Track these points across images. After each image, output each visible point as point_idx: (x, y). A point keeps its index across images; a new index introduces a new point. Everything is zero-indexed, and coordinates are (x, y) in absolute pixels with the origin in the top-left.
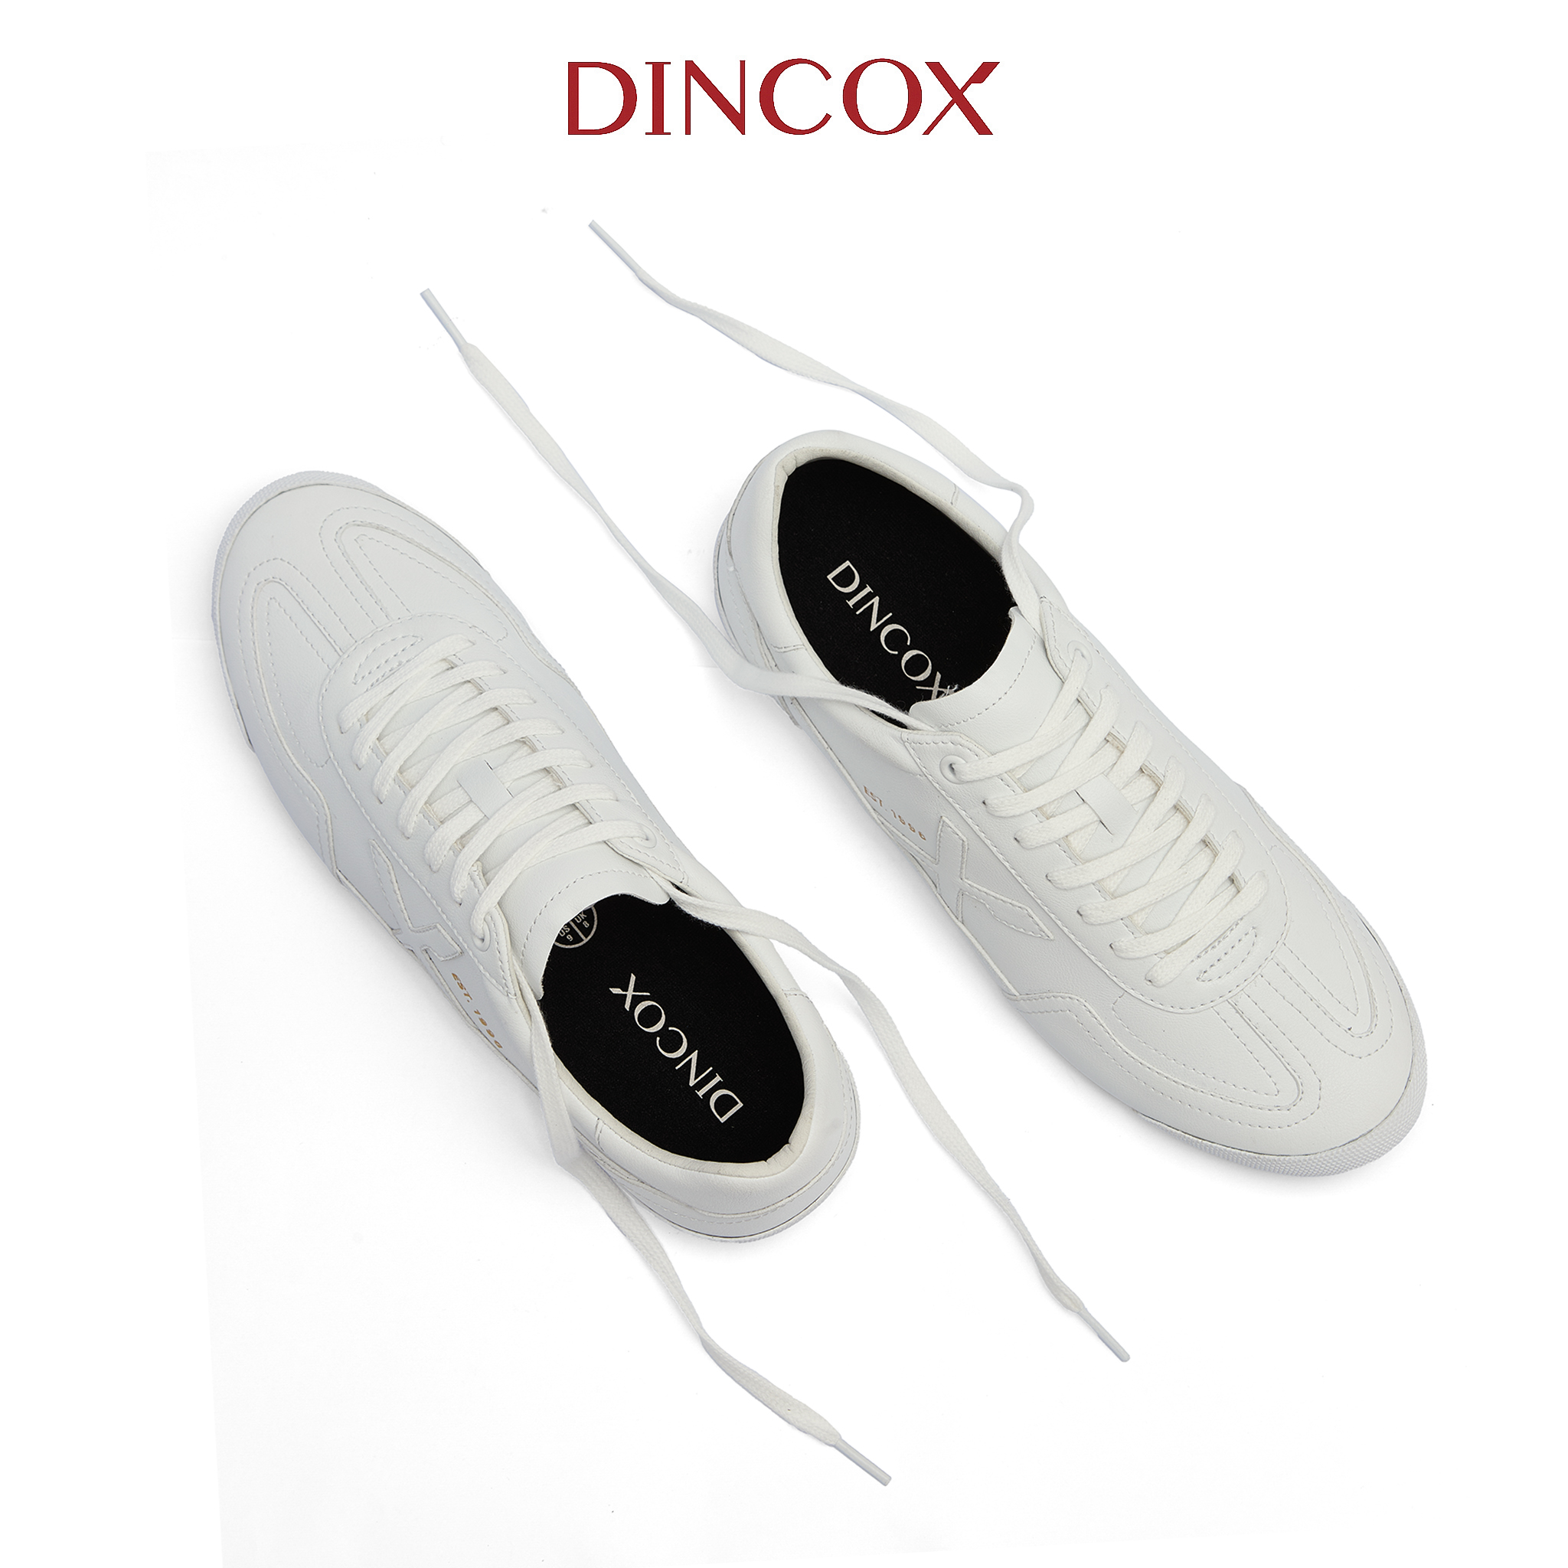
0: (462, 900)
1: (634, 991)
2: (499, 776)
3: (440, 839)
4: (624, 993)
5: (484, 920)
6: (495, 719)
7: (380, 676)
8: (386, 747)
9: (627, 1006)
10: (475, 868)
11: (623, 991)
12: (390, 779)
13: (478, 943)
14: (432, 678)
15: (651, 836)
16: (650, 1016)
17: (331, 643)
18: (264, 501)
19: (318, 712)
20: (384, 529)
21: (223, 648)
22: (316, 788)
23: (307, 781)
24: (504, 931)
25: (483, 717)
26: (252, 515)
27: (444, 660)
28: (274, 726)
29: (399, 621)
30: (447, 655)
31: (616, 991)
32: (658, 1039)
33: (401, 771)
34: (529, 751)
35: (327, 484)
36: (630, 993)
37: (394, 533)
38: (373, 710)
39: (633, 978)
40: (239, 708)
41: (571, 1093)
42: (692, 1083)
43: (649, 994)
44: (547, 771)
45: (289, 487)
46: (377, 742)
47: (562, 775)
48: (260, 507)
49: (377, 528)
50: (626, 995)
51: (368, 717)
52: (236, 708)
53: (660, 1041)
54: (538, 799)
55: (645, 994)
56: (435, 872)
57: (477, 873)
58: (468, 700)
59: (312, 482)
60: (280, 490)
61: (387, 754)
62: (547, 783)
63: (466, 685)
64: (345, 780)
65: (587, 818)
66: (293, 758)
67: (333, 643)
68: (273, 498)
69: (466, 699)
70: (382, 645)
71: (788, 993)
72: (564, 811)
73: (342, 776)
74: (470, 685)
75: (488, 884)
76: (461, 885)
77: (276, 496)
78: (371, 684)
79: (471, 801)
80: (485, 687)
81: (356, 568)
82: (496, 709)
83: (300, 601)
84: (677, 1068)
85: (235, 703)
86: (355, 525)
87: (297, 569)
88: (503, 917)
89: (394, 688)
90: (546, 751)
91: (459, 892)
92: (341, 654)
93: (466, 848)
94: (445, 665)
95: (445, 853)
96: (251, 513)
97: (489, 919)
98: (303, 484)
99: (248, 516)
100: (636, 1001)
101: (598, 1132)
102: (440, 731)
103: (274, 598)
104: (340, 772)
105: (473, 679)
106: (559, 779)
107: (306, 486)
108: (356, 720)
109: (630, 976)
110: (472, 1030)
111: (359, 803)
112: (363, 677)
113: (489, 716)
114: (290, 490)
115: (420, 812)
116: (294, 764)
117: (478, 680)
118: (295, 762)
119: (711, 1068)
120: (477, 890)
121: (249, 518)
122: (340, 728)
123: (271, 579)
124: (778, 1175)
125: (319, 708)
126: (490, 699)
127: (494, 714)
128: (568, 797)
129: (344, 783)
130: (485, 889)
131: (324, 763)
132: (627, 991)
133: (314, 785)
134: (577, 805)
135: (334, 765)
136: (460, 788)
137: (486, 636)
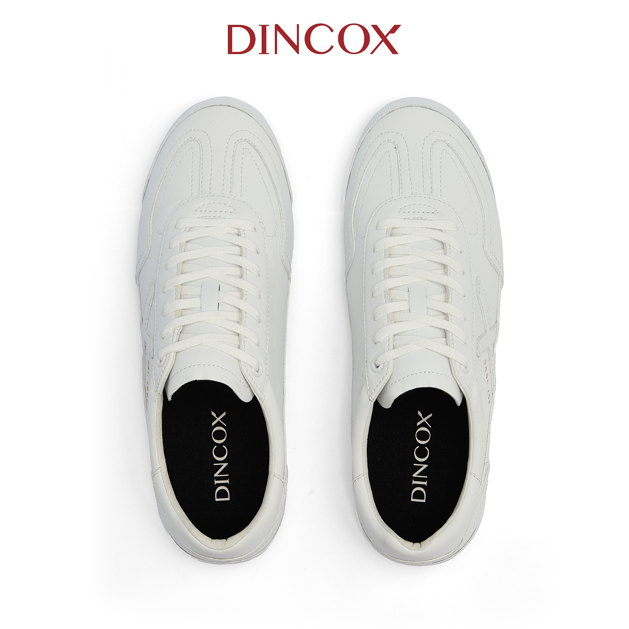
0: (164, 337)
1: (220, 420)
2: (219, 295)
3: (175, 304)
4: (216, 417)
5: (166, 355)
6: (237, 271)
7: (208, 216)
8: (187, 247)
9: (213, 424)
10: (178, 328)
11: (216, 416)
12: (176, 263)
13: (158, 361)
14: (227, 233)
15: (260, 371)
16: (219, 435)
17: (200, 186)
18: (220, 104)
19: (173, 211)
20: (259, 153)
21: (160, 152)
22: (151, 240)
23: (150, 235)
24: (171, 365)
25: (232, 266)
26: (210, 106)
27: (238, 229)
28: (154, 201)
29: (234, 198)
30: (241, 228)
31: (214, 414)
32: (216, 446)
33: (184, 262)
34: (240, 297)
35: (251, 116)
36: (218, 419)
37: (261, 157)
38: (194, 228)
39: (224, 414)
40: (148, 182)
41: (156, 449)
42: (216, 475)
43: (226, 425)
44: (240, 310)
45: (234, 106)
46: (185, 243)
47: (243, 317)
48: (216, 105)
49: (256, 150)
50: (216, 419)
51: (190, 229)
52: (147, 181)
53: (215, 448)
54: (227, 319)
55: (224, 424)
56: (163, 316)
57: (177, 331)
58: (233, 254)
59: (244, 111)
60: (229, 105)
61: (185, 251)
62: (235, 316)
63: (237, 247)
64: (162, 247)
65: (239, 344)
66: (151, 221)
67: (201, 186)
68: (224, 105)
69: (233, 253)
70: (219, 203)
71: (275, 475)
72: (232, 333)
73: (162, 245)
74: (239, 248)
75: (178, 341)
76: (168, 330)
77: (226, 106)
78: (202, 216)
79: (200, 296)
80: (244, 254)
81: (234, 161)
82: (241, 267)
83: (202, 158)
84: (214, 464)
85: (148, 179)
86: (248, 142)
87: (210, 143)
88: (174, 359)
89: (209, 226)
90: (246, 302)
91: (166, 334)
92: (200, 194)
93: (182, 318)
94: (236, 231)
95: (173, 311)
96: (211, 105)
97: (168, 354)
98: (241, 109)
99: (208, 106)
100: (219, 424)
101: (156, 473)
102: (212, 258)
103: (192, 148)
104: (163, 243)
105: (242, 247)
106: (241, 319)
107: (241, 110)
108: (184, 227)
109: (224, 412)
110: (143, 387)
111: (160, 261)
112: (201, 211)
113: (236, 268)
114: (233, 107)
115: (176, 286)
116: (150, 224)
117: (244, 249)
118: (151, 223)
119: (228, 475)
120: (172, 338)
121: (208, 107)
122: (176, 225)
123: (197, 140)
124: (212, 550)
125: (175, 209)
126: (242, 261)
127: (238, 269)
128: (238, 329)
129: (161, 248)
130: (176, 342)
131: (160, 233)
132: (218, 417)
133: (151, 239)
134: (240, 335)
135: (163, 238)
136: (200, 288)
137: (264, 231)
